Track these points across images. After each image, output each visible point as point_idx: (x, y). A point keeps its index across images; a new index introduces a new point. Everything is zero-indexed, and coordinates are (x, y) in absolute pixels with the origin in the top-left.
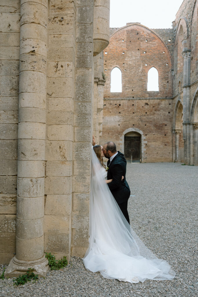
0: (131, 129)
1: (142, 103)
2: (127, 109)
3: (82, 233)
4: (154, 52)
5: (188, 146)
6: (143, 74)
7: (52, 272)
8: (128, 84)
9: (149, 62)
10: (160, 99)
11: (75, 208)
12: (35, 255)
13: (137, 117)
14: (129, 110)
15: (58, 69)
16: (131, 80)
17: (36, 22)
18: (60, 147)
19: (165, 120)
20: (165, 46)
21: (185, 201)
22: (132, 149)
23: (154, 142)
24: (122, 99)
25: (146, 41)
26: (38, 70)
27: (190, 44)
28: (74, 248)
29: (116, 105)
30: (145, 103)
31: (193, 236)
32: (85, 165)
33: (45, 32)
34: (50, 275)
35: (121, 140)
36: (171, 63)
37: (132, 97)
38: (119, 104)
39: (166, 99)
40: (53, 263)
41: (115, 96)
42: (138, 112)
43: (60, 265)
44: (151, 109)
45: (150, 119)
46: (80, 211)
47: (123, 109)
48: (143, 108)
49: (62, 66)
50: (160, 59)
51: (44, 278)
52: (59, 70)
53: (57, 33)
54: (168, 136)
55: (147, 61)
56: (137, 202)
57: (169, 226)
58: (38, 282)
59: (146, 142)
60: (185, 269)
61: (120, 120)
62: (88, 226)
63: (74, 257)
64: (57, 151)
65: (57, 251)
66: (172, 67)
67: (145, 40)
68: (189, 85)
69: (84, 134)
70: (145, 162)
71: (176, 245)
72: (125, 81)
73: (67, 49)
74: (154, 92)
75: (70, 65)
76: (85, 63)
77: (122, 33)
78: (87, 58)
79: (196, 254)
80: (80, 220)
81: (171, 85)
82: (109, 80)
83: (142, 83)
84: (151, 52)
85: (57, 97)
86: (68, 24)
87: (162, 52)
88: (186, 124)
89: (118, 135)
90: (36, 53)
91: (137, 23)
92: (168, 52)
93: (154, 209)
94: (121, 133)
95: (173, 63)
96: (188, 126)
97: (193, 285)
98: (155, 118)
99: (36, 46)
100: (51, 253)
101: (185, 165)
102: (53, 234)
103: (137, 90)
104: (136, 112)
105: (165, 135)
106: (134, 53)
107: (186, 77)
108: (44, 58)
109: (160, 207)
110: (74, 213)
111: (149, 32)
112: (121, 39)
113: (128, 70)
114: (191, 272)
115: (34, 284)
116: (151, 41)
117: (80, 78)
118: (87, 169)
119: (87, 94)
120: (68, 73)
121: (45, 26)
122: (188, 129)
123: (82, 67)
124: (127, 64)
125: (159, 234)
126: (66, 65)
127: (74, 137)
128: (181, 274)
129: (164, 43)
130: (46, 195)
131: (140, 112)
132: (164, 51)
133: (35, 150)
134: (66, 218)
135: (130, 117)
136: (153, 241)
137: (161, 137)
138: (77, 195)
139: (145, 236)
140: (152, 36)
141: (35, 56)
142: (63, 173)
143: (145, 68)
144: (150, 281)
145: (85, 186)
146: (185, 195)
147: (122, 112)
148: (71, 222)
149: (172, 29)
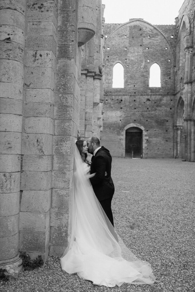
0: (132, 125)
1: (144, 98)
2: (128, 105)
3: (60, 231)
4: (157, 48)
5: (189, 142)
6: (145, 70)
7: (25, 273)
8: (130, 80)
9: (151, 58)
10: (161, 95)
11: (54, 205)
12: (7, 254)
13: (139, 113)
14: (131, 105)
15: (37, 58)
16: (134, 76)
17: (12, 8)
18: (37, 140)
19: (166, 116)
20: (168, 42)
21: (179, 198)
22: (133, 145)
23: (156, 138)
24: (124, 94)
25: (149, 37)
26: (14, 59)
27: (192, 40)
28: (52, 247)
29: (118, 101)
30: (147, 99)
31: (182, 236)
32: (65, 160)
33: (22, 19)
34: (22, 276)
35: (123, 135)
36: (173, 59)
37: (134, 93)
38: (120, 99)
39: (168, 95)
40: (27, 263)
41: (117, 92)
42: (139, 107)
43: (35, 265)
44: (153, 105)
45: (152, 114)
46: (59, 208)
47: (125, 105)
48: (144, 104)
49: (41, 56)
50: (162, 55)
51: (15, 279)
52: (38, 60)
53: (36, 21)
54: (169, 132)
55: (149, 58)
56: (131, 198)
57: (158, 224)
58: (8, 284)
59: (147, 138)
60: (167, 272)
61: (121, 116)
62: (68, 224)
63: (52, 256)
64: (35, 145)
65: (32, 250)
66: (174, 63)
67: (147, 36)
68: (191, 81)
69: (65, 127)
70: (146, 158)
71: (162, 245)
72: (127, 77)
73: (47, 37)
74: (156, 88)
75: (49, 54)
76: (67, 53)
77: (124, 29)
78: (69, 47)
79: (182, 255)
80: (59, 217)
81: (173, 81)
82: (111, 76)
83: (144, 79)
84: (153, 48)
85: (35, 87)
86: (48, 11)
87: (164, 48)
88: (187, 120)
89: (119, 131)
90: (11, 40)
91: (140, 19)
92: (171, 49)
93: (146, 205)
94: (122, 129)
95: (176, 60)
96: (189, 122)
97: (173, 291)
98: (157, 114)
99: (11, 33)
100: (26, 252)
101: (185, 161)
102: (28, 232)
103: (139, 85)
104: (137, 108)
105: (167, 131)
106: (136, 49)
107: (188, 73)
108: (21, 46)
109: (153, 203)
110: (53, 210)
111: (152, 28)
112: (124, 34)
113: (130, 66)
114: (174, 276)
115: (3, 286)
116: (154, 37)
117: (61, 68)
118: (67, 164)
119: (69, 85)
120: (47, 62)
121: (22, 12)
122: (189, 125)
123: (64, 57)
124: (129, 60)
125: (147, 232)
126: (45, 54)
127: (55, 130)
128: (163, 277)
129: (167, 39)
130: (21, 191)
131: (142, 107)
132: (167, 48)
133: (9, 144)
134: (42, 216)
135: (132, 112)
136: (139, 240)
137: (162, 133)
138: (56, 192)
139: (131, 235)
140: (155, 32)
141: (10, 43)
142: (40, 168)
143: (147, 64)
144: (128, 285)
145: (65, 182)
146: (180, 192)
147: (124, 108)
148: (50, 220)
149: (175, 26)
